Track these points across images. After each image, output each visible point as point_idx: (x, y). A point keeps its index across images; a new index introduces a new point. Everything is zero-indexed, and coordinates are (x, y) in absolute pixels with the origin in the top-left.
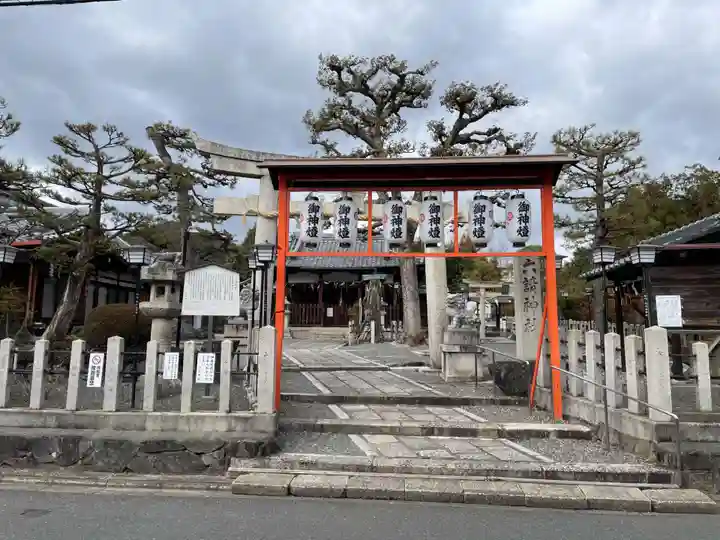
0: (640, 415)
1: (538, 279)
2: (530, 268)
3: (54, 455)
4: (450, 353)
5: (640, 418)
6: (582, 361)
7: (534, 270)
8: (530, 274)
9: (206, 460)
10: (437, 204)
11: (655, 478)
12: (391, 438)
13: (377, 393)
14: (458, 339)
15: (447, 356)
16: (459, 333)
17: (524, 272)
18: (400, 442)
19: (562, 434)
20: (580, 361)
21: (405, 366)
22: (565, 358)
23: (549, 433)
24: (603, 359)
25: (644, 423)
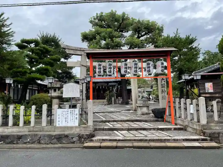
0: (198, 122)
1: (165, 84)
2: (163, 81)
3: (28, 140)
4: (140, 106)
5: (198, 123)
6: (180, 108)
7: (164, 81)
8: (163, 83)
9: (74, 139)
10: (136, 63)
11: (203, 140)
12: (126, 132)
13: (119, 119)
14: (142, 102)
15: (138, 107)
16: (142, 100)
17: (161, 82)
18: (129, 132)
19: (175, 129)
20: (179, 108)
21: (125, 111)
22: (175, 107)
23: (171, 128)
24: (186, 107)
25: (199, 125)
